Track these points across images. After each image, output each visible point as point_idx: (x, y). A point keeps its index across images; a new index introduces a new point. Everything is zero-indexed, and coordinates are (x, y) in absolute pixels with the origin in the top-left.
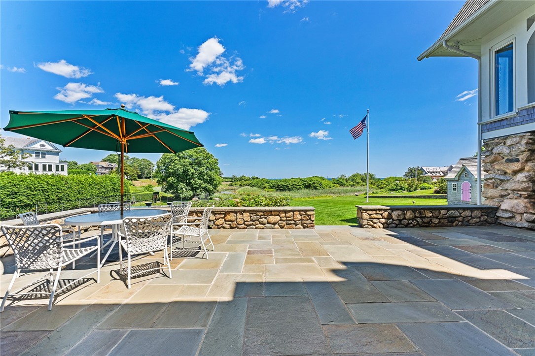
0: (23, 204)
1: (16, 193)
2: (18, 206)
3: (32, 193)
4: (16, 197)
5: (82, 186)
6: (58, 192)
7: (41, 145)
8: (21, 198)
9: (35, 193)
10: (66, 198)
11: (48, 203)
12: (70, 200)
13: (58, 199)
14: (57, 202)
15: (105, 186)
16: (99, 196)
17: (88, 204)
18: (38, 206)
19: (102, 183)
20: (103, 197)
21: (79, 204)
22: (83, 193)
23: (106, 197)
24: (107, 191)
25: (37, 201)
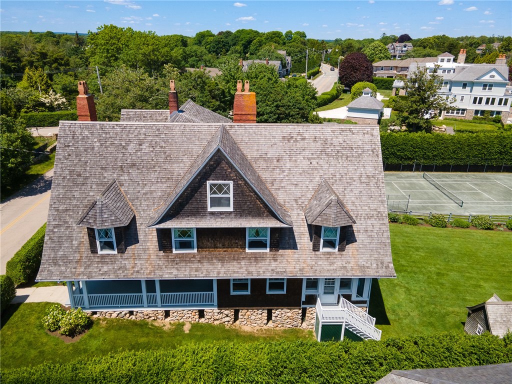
0: (406, 157)
1: (404, 149)
2: (404, 158)
3: (414, 150)
4: (403, 152)
5: (459, 146)
6: (434, 151)
7: (491, 77)
8: (406, 153)
9: (416, 150)
10: (440, 156)
11: (424, 159)
12: (443, 158)
13: (433, 156)
14: (431, 158)
15: (488, 147)
16: (477, 157)
17: (461, 163)
18: (417, 160)
19: (486, 144)
20: (482, 159)
21: (452, 162)
22: (458, 153)
23: (487, 159)
24: (490, 153)
25: (416, 156)
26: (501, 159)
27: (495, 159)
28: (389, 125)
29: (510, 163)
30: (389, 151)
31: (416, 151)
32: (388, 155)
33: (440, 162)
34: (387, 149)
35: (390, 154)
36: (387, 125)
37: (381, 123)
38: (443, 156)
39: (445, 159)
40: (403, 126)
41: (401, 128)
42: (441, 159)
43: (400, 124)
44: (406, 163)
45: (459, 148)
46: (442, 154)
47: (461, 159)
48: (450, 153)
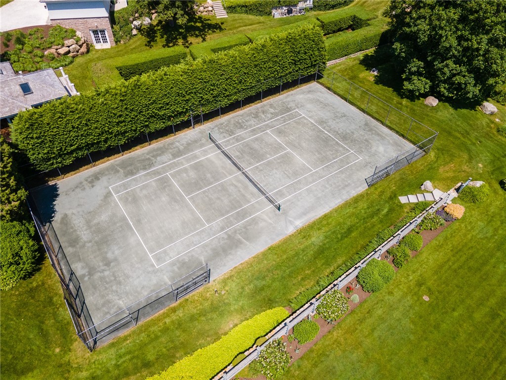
0: (176, 113)
1: (167, 104)
2: (172, 116)
3: (184, 98)
4: (168, 109)
6: (213, 90)
8: (173, 108)
9: (187, 97)
10: (224, 94)
11: (203, 105)
12: (227, 96)
13: (214, 97)
14: (212, 101)
15: (280, 61)
16: (269, 78)
17: (253, 93)
18: (192, 110)
19: (277, 56)
20: (276, 79)
21: (240, 97)
22: (245, 81)
23: (281, 77)
24: (284, 68)
25: (190, 107)
26: (297, 71)
27: (290, 73)
28: (131, 19)
29: (306, 73)
30: (144, 115)
31: (187, 100)
32: (146, 121)
33: (225, 102)
34: (139, 113)
35: (148, 118)
36: (127, 22)
37: (117, 20)
38: (227, 93)
39: (231, 95)
40: (153, 14)
41: (151, 19)
42: (226, 97)
43: (148, 13)
44: (178, 120)
45: (245, 73)
46: (226, 90)
47: (251, 88)
48: (235, 85)
